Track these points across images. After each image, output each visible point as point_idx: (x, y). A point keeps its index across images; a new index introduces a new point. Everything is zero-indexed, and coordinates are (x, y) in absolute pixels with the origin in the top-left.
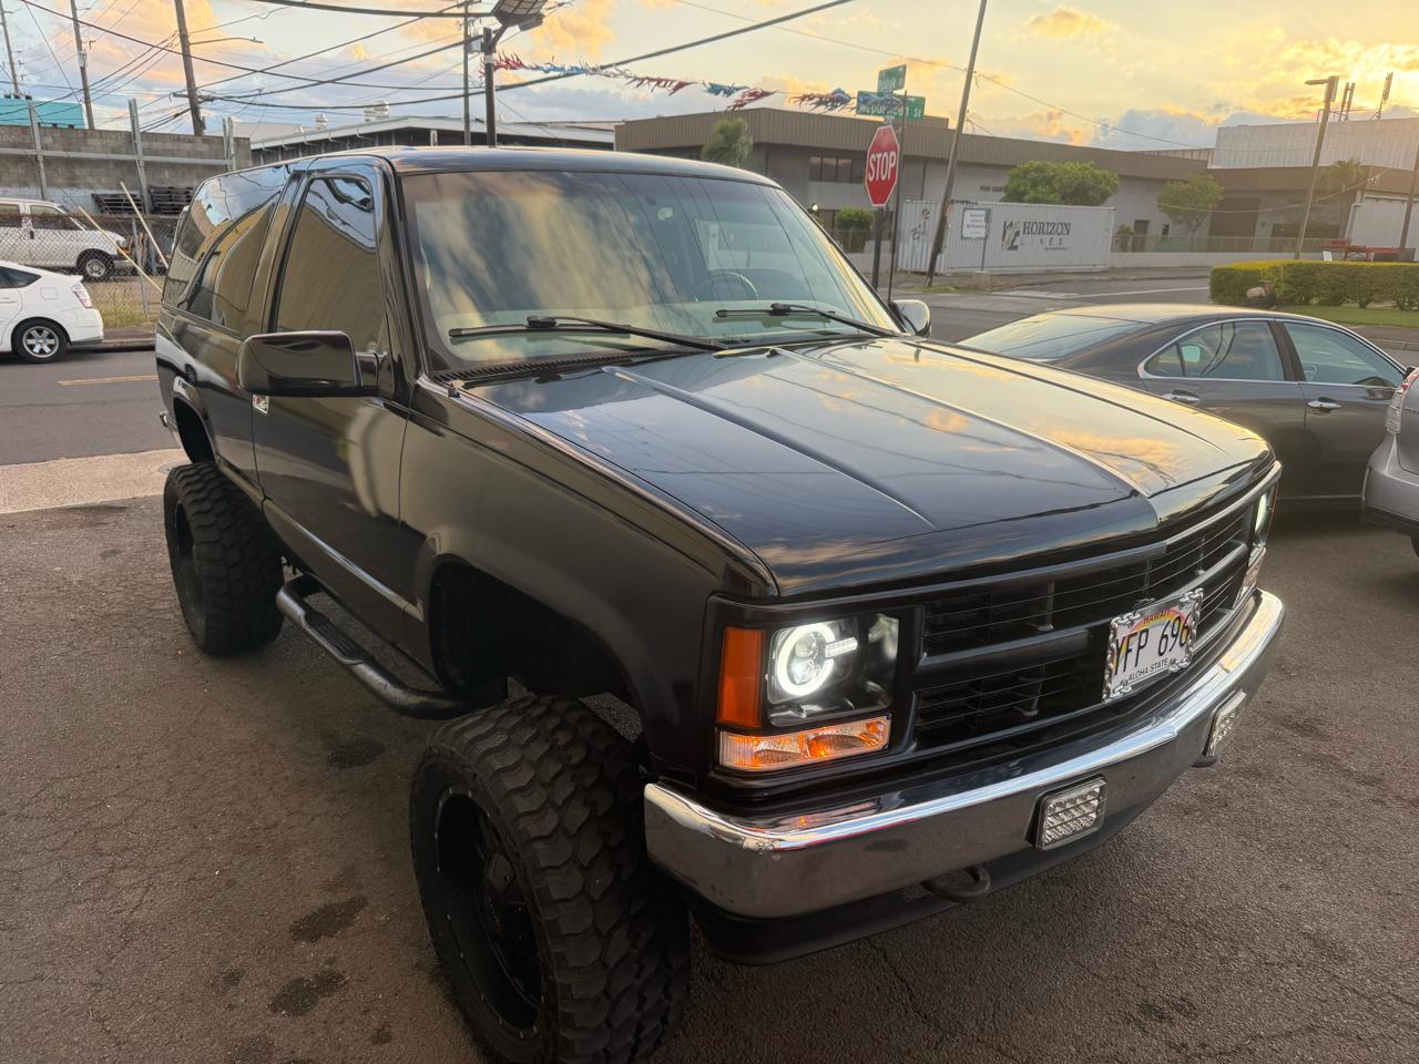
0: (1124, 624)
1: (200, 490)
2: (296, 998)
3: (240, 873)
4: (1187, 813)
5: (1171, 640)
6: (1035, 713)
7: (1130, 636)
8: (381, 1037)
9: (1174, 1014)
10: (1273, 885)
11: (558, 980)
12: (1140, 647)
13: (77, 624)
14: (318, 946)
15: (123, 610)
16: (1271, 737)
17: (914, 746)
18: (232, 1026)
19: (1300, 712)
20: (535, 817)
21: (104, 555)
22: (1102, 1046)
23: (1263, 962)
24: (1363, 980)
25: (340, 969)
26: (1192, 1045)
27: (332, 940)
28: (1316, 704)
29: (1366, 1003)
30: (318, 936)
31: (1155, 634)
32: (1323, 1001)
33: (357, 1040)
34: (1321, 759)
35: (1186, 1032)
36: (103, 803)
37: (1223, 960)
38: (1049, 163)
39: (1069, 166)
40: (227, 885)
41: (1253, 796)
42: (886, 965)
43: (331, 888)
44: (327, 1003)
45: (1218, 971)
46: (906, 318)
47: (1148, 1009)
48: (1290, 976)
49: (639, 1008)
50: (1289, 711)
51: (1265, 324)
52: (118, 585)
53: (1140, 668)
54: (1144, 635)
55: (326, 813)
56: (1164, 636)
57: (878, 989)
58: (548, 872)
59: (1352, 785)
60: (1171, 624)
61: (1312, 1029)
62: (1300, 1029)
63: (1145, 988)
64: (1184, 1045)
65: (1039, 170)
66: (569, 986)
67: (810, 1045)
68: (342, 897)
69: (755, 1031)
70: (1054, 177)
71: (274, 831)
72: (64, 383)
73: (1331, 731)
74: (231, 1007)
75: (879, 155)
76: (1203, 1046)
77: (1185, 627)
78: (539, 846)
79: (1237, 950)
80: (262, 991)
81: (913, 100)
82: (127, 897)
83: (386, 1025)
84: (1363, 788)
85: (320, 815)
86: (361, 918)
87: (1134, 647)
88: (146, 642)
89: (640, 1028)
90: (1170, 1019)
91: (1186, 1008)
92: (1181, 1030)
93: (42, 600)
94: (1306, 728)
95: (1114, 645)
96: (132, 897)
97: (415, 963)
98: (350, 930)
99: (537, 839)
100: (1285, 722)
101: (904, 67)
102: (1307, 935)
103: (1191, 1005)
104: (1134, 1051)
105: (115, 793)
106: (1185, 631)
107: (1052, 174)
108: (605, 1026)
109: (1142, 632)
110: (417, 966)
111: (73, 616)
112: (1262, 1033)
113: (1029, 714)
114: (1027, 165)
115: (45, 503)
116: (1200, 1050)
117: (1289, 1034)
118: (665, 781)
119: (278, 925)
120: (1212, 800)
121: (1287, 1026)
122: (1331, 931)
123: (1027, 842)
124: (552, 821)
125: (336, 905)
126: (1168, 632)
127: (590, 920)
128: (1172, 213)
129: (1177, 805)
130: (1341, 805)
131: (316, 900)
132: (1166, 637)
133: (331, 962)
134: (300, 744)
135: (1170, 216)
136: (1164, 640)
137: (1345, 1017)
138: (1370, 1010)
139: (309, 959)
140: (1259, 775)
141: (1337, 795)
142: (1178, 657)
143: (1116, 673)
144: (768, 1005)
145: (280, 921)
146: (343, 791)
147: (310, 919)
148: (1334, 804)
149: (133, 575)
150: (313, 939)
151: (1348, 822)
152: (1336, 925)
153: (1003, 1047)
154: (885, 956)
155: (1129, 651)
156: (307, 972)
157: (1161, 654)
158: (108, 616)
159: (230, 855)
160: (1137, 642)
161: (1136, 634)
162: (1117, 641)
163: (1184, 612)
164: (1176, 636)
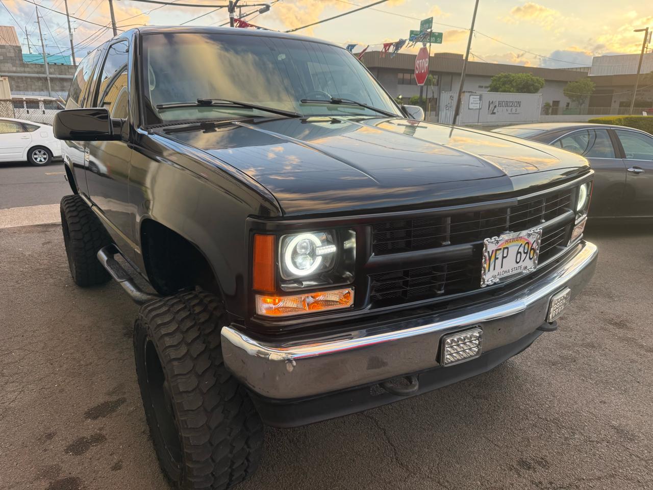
0: (492, 243)
1: (73, 206)
2: (78, 447)
3: (68, 386)
4: (553, 365)
5: (524, 256)
6: (443, 292)
7: (497, 250)
8: (117, 467)
9: (537, 466)
10: (597, 401)
11: (183, 435)
12: (503, 257)
13: (23, 273)
14: (97, 421)
15: (46, 267)
16: (602, 328)
17: (370, 306)
18: (43, 459)
19: (618, 317)
20: (175, 348)
21: (43, 244)
22: (495, 482)
23: (589, 440)
24: (642, 451)
25: (104, 433)
26: (545, 483)
27: (104, 419)
28: (627, 313)
29: (644, 463)
30: (98, 417)
31: (513, 250)
32: (620, 461)
33: (104, 468)
34: (627, 340)
35: (542, 475)
36: (11, 352)
37: (566, 439)
38: (511, 73)
39: (520, 75)
40: (60, 391)
41: (590, 357)
42: (384, 437)
43: (109, 394)
44: (93, 450)
45: (563, 444)
46: (410, 114)
47: (523, 464)
48: (603, 449)
49: (231, 452)
50: (611, 316)
51: (606, 130)
52: (46, 257)
53: (504, 269)
54: (506, 251)
55: (116, 359)
56: (518, 252)
57: (379, 449)
58: (179, 377)
59: (643, 352)
60: (523, 245)
61: (612, 476)
62: (605, 476)
63: (522, 452)
64: (540, 483)
65: (506, 77)
66: (188, 438)
67: (338, 477)
68: (115, 398)
69: (310, 469)
70: (513, 80)
71: (89, 367)
72: (47, 174)
73: (634, 326)
74: (45, 450)
75: (421, 61)
76: (551, 483)
77: (531, 249)
78: (175, 363)
79: (574, 434)
80: (63, 443)
81: (437, 34)
82: (9, 396)
83: (121, 461)
84: (649, 354)
85: (113, 359)
86: (121, 409)
87: (500, 256)
88: (51, 281)
89: (233, 463)
90: (534, 469)
91: (544, 463)
92: (540, 474)
93: (9, 262)
94: (621, 325)
95: (486, 254)
96: (11, 396)
97: (143, 430)
98: (114, 414)
99: (175, 359)
100: (611, 322)
101: (432, 18)
102: (613, 427)
103: (546, 461)
104: (512, 485)
105: (18, 347)
106: (532, 251)
107: (512, 79)
108: (210, 460)
109: (504, 248)
110: (144, 432)
111: (22, 269)
112: (584, 478)
113: (439, 292)
114: (500, 75)
115: (26, 223)
116: (549, 486)
117: (599, 478)
118: (233, 326)
119: (79, 411)
120: (568, 359)
121: (598, 474)
122: (627, 425)
123: (436, 362)
124: (183, 350)
125: (110, 402)
126: (521, 250)
127: (200, 403)
128: (570, 97)
129: (549, 361)
130: (637, 362)
131: (101, 400)
132: (520, 253)
133: (100, 429)
134: (112, 327)
135: (570, 98)
136: (519, 255)
137: (631, 470)
138: (646, 467)
139: (91, 427)
140: (594, 347)
141: (634, 357)
142: (529, 265)
143: (489, 271)
144: (319, 457)
145: (81, 409)
146: (127, 348)
147: (95, 409)
148: (633, 361)
149: (54, 252)
150: (95, 418)
151: (640, 370)
152: (630, 422)
153: (441, 481)
154: (385, 433)
155: (496, 259)
156: (87, 434)
157: (517, 263)
158: (38, 269)
159: (65, 377)
160: (501, 254)
161: (500, 249)
162: (489, 252)
163: (531, 240)
164: (527, 253)
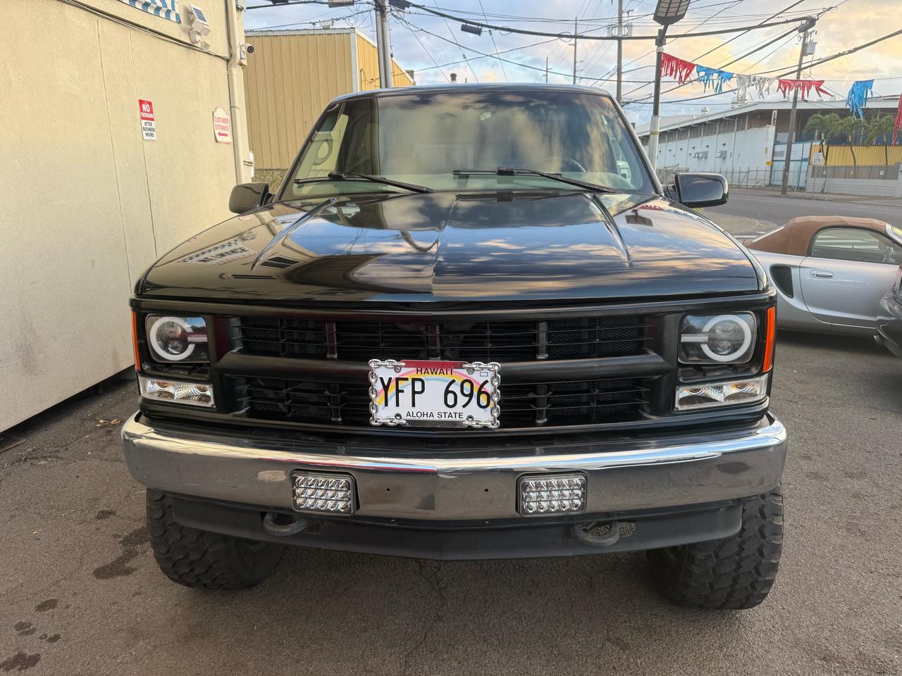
0: (387, 367)
5: (463, 399)
6: (340, 419)
7: (398, 380)
12: (414, 393)
17: (237, 413)
31: (435, 386)
53: (420, 409)
54: (418, 384)
56: (447, 392)
60: (458, 382)
77: (480, 392)
87: (408, 390)
95: (377, 383)
106: (483, 396)
109: (414, 380)
113: (335, 419)
126: (455, 388)
132: (453, 393)
136: (451, 395)
142: (484, 417)
143: (386, 406)
155: (399, 390)
157: (449, 406)
160: (410, 387)
161: (407, 379)
162: (382, 379)
163: (478, 378)
164: (471, 396)
